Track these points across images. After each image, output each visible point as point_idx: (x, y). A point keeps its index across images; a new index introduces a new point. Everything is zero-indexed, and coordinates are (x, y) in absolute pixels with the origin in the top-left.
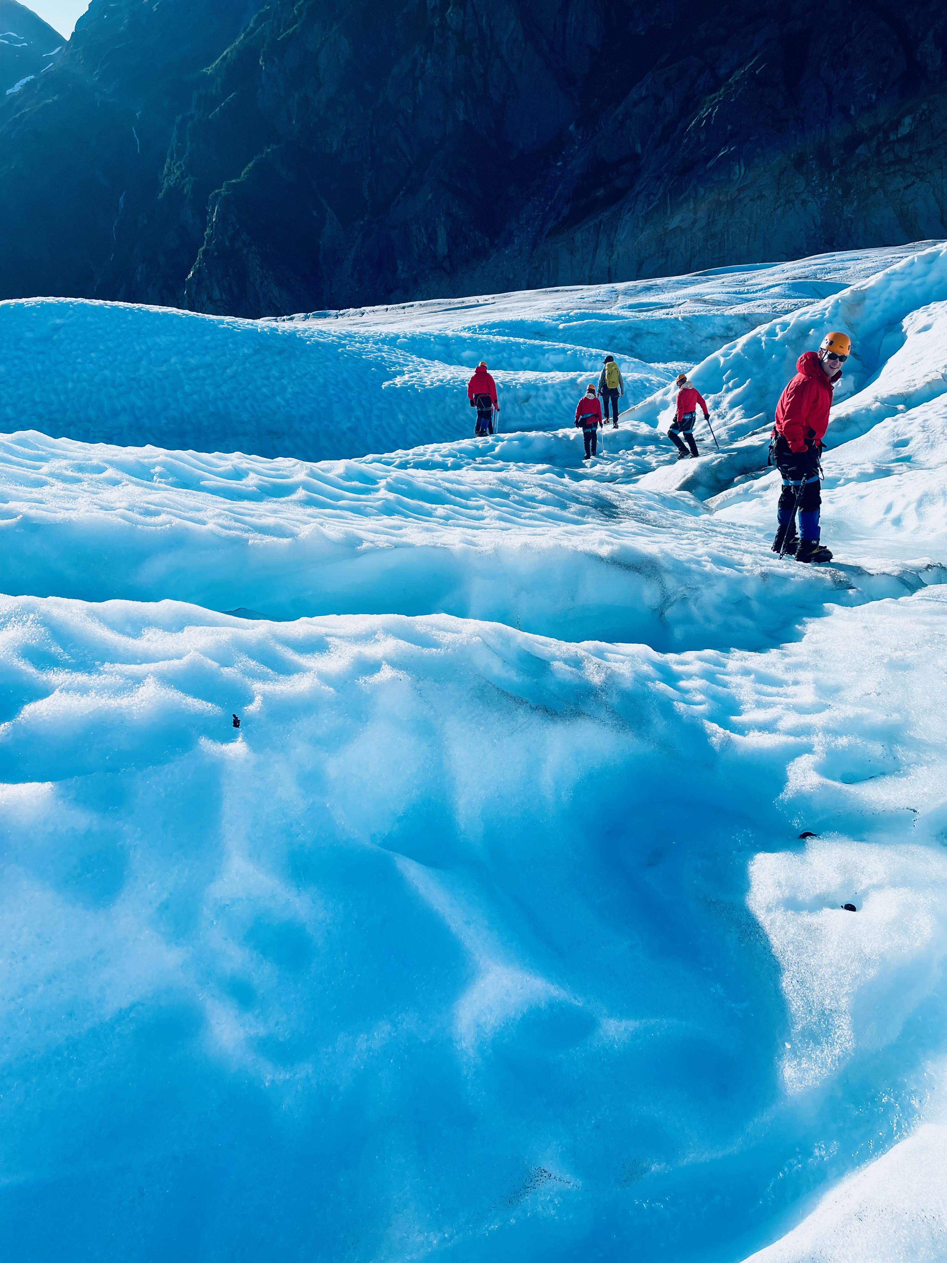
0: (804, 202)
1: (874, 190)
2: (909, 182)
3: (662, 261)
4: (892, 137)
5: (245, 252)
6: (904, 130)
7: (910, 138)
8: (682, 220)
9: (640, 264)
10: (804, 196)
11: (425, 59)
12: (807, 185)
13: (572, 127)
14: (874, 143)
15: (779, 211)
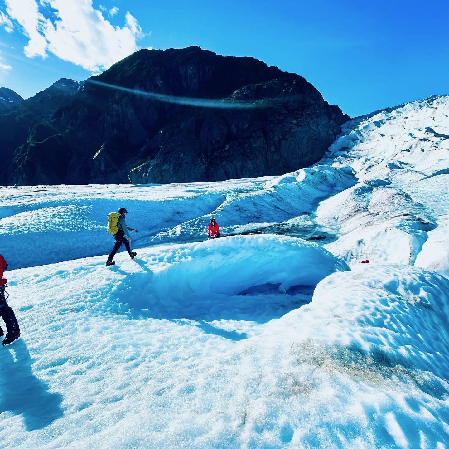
0: (200, 166)
1: (218, 164)
2: (228, 163)
3: (161, 178)
4: (224, 150)
5: (36, 164)
6: (227, 149)
7: (227, 151)
8: (166, 167)
9: (155, 179)
10: (200, 164)
11: (108, 117)
12: (201, 161)
13: (148, 139)
14: (219, 152)
15: (193, 167)
